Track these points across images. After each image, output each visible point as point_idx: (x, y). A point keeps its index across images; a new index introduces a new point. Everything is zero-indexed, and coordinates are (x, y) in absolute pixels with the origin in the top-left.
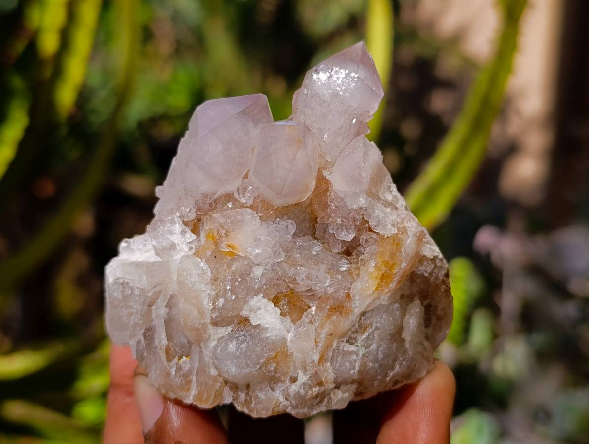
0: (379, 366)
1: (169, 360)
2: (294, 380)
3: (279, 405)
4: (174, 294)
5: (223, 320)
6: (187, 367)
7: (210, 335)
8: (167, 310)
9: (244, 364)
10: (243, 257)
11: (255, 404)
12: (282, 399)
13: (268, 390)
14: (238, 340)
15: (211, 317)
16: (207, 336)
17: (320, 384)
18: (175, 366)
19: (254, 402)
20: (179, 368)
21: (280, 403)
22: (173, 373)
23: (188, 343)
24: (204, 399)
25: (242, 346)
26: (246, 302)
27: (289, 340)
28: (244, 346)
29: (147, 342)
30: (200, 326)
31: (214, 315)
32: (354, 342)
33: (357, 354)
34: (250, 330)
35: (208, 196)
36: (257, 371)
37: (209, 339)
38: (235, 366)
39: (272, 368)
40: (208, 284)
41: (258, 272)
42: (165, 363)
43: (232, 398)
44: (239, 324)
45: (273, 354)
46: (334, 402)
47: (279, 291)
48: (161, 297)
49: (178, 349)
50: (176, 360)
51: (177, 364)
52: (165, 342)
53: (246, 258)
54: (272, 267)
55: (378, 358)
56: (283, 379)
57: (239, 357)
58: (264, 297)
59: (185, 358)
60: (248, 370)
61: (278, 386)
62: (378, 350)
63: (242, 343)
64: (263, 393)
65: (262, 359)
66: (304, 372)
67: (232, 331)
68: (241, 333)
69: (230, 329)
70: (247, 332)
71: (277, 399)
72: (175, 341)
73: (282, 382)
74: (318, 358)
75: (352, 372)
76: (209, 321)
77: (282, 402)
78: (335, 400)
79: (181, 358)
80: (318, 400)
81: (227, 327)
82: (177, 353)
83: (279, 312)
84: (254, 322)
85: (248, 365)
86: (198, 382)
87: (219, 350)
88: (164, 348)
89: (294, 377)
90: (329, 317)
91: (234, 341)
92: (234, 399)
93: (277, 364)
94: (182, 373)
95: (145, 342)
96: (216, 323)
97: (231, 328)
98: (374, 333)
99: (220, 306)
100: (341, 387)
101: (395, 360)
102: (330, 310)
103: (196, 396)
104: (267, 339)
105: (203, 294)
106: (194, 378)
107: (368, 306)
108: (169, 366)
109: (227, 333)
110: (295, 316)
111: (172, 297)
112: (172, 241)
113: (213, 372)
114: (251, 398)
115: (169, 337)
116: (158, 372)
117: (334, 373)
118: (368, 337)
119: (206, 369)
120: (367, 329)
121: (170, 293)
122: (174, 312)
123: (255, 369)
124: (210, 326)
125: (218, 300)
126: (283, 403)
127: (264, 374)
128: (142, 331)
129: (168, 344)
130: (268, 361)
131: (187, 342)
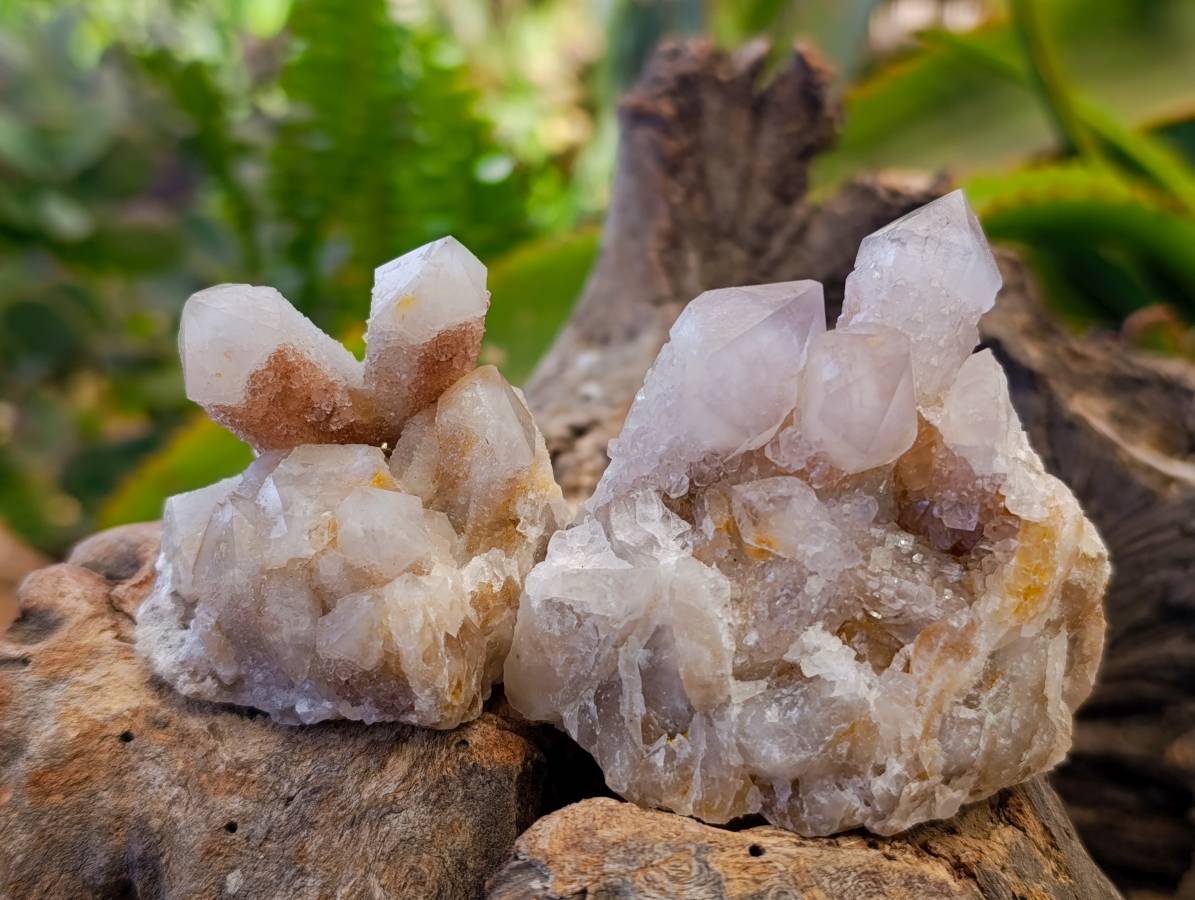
0: (1013, 742)
1: (648, 740)
2: (880, 770)
3: (854, 814)
4: (664, 626)
5: (751, 669)
6: (684, 752)
7: (729, 697)
8: (648, 653)
9: (795, 745)
10: (787, 561)
11: (810, 814)
12: (857, 804)
13: (834, 789)
14: (781, 704)
15: (733, 663)
16: (722, 698)
17: (922, 777)
18: (663, 751)
19: (807, 811)
20: (671, 755)
21: (854, 812)
22: (660, 764)
23: (689, 710)
24: (715, 807)
25: (789, 713)
26: (794, 638)
27: (872, 703)
28: (794, 714)
29: (601, 710)
30: (715, 681)
31: (739, 661)
32: (975, 703)
33: (980, 723)
34: (802, 686)
35: (717, 455)
36: (818, 756)
37: (727, 703)
38: (781, 748)
39: (844, 751)
40: (726, 606)
41: (814, 586)
42: (641, 746)
43: (761, 806)
44: (779, 675)
45: (845, 725)
46: (938, 808)
47: (849, 618)
48: (639, 630)
49: (668, 721)
50: (663, 740)
51: (666, 747)
52: (640, 709)
53: (792, 562)
54: (840, 577)
55: (1011, 730)
56: (861, 770)
57: (786, 733)
58: (824, 629)
59: (679, 737)
60: (803, 755)
61: (851, 781)
62: (1012, 717)
63: (790, 707)
64: (824, 793)
65: (828, 734)
66: (898, 757)
67: (769, 687)
68: (784, 691)
69: (763, 684)
70: (795, 690)
71: (850, 804)
72: (664, 708)
73: (859, 774)
74: (920, 732)
75: (973, 754)
76: (730, 671)
77: (857, 809)
78: (942, 803)
79: (672, 737)
80: (917, 802)
81: (760, 681)
82: (665, 727)
83: (854, 654)
84: (808, 672)
85: (803, 746)
86: (705, 777)
87: (749, 720)
88: (639, 720)
89: (881, 766)
90: (940, 662)
91: (774, 705)
92: (765, 807)
93: (854, 743)
94: (675, 763)
95: (598, 711)
96: (740, 675)
97: (766, 684)
98: (1007, 687)
99: (749, 644)
100: (952, 781)
101: (1034, 732)
102: (943, 649)
103: (700, 805)
104: (834, 700)
105: (721, 626)
106: (697, 772)
107: (1000, 642)
108: (647, 751)
109: (759, 692)
110: (880, 662)
111: (659, 631)
112: (649, 533)
113: (736, 760)
114: (802, 804)
115: (650, 700)
116: (627, 763)
117: (945, 758)
118: (998, 695)
119: (722, 754)
120: (997, 680)
121: (657, 623)
122: (664, 657)
123: (816, 753)
124: (731, 680)
125: (746, 635)
126: (859, 811)
127: (831, 760)
128: (592, 693)
129: (648, 713)
130: (838, 739)
131: (686, 708)
